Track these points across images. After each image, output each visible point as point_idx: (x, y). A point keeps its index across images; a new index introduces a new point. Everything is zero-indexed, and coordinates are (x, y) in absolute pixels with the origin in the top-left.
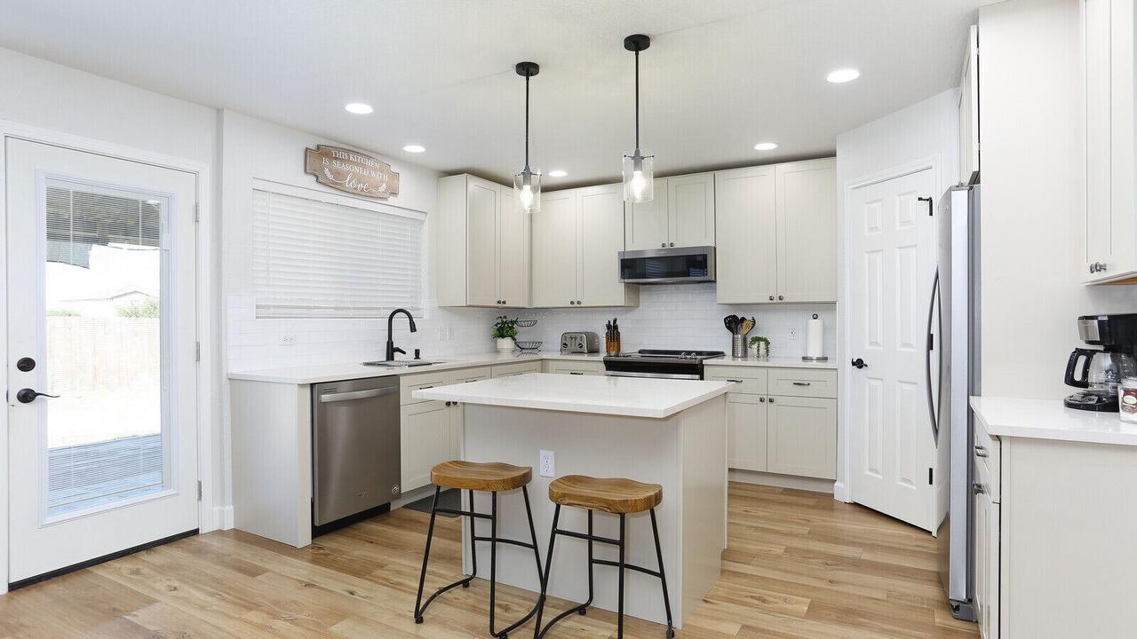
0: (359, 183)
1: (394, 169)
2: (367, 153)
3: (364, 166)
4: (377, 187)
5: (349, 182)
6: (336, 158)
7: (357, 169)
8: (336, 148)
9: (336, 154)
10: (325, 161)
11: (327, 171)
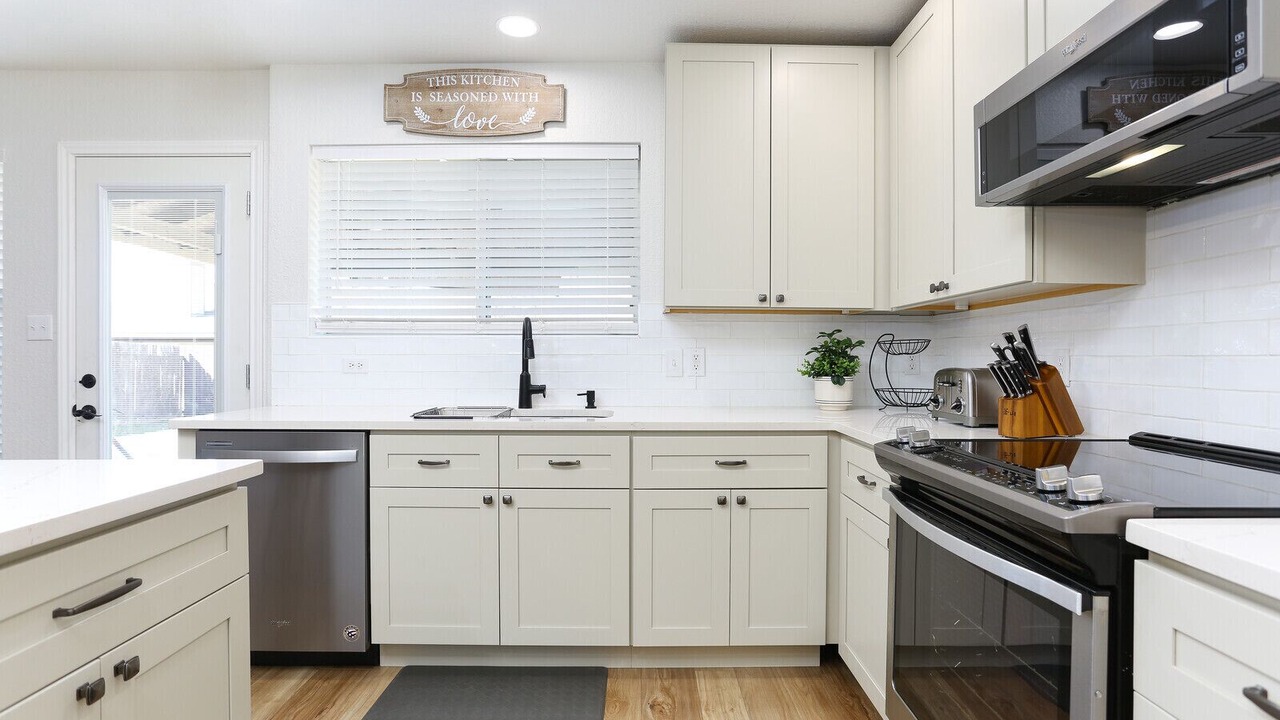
0: (479, 116)
1: (552, 80)
2: (498, 67)
3: (487, 88)
4: (516, 117)
5: (460, 120)
6: (436, 88)
7: (473, 97)
8: (434, 72)
9: (434, 82)
10: (416, 97)
11: (419, 112)
